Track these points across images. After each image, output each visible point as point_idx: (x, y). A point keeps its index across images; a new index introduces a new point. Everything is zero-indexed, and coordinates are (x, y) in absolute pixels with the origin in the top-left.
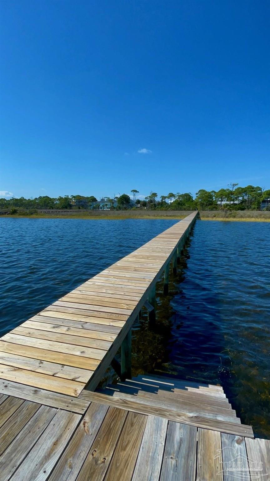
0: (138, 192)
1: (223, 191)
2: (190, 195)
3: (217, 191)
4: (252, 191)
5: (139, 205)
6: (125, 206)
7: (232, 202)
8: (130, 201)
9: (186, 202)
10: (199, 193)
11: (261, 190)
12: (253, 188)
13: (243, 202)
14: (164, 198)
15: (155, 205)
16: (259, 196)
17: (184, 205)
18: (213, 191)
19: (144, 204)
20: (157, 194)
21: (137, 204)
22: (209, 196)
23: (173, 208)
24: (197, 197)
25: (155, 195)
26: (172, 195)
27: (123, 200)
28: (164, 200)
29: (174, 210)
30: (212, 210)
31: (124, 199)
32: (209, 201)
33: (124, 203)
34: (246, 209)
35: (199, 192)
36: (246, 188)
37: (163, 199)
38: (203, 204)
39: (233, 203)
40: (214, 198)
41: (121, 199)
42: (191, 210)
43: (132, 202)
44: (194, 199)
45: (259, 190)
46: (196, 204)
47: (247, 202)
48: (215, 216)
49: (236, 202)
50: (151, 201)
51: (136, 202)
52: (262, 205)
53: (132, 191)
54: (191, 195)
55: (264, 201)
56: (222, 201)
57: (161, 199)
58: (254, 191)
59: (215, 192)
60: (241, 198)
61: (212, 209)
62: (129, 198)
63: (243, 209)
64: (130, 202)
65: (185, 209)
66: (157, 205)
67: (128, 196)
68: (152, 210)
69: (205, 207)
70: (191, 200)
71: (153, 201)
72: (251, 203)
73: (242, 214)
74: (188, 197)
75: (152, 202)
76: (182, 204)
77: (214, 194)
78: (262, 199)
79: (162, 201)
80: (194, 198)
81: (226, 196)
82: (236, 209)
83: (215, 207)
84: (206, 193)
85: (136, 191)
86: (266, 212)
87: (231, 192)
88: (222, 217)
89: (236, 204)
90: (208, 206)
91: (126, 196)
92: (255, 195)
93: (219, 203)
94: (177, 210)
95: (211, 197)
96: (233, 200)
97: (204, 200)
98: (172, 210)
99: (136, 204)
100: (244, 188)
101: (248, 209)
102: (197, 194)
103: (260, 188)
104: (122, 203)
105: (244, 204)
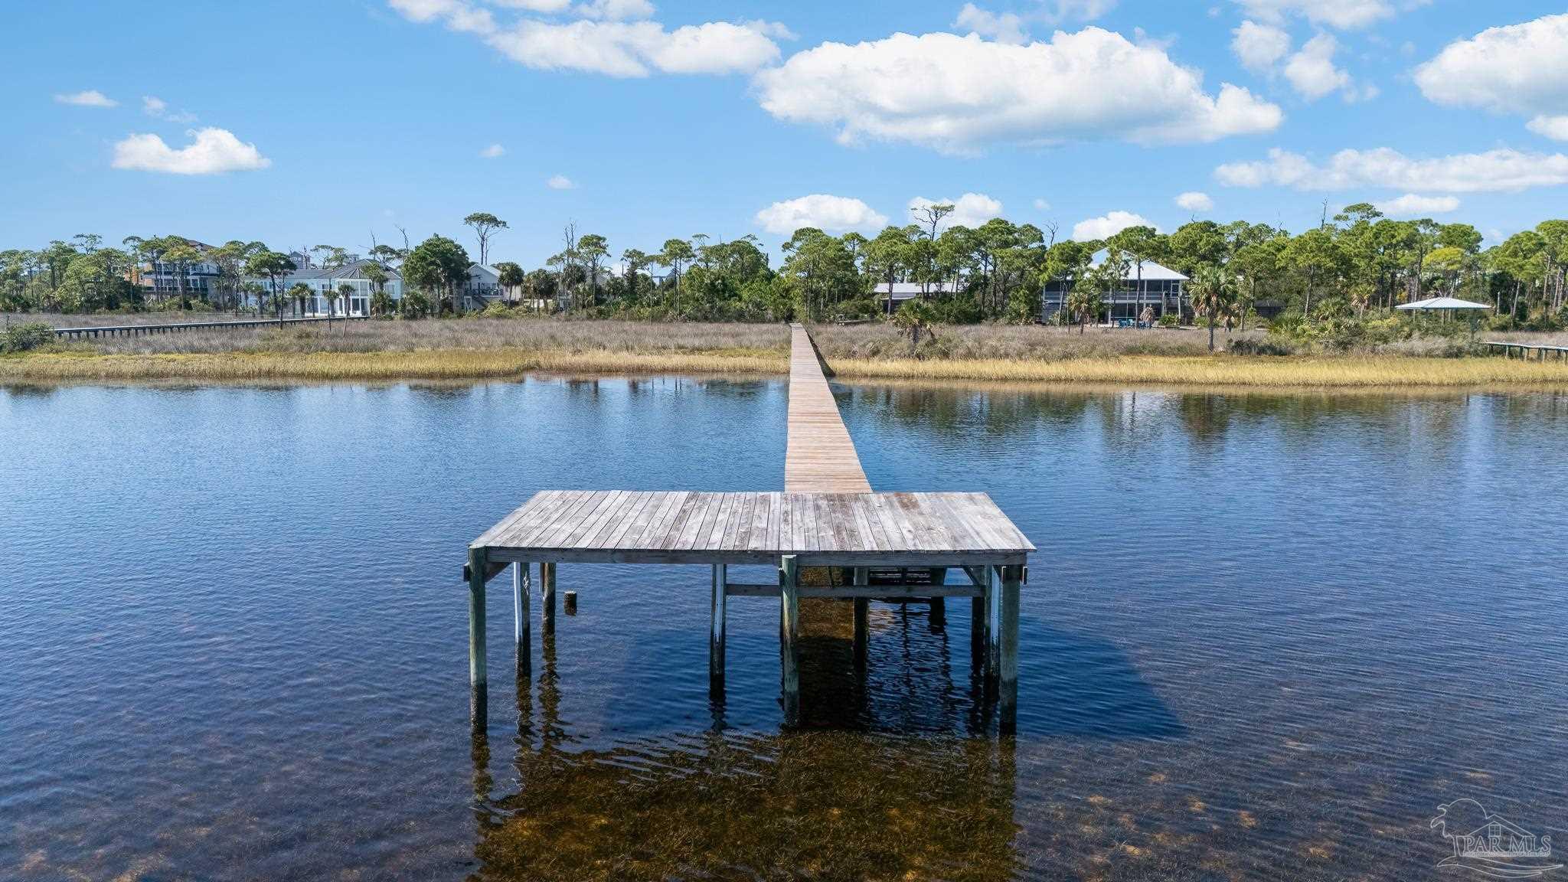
0: (504, 223)
1: (894, 236)
2: (756, 251)
3: (871, 236)
4: (1006, 244)
5: (516, 293)
6: (443, 294)
7: (933, 288)
8: (471, 271)
9: (742, 282)
10: (798, 244)
11: (1041, 240)
12: (1011, 230)
13: (977, 284)
14: (637, 258)
15: (599, 291)
16: (1033, 265)
17: (734, 294)
18: (855, 237)
19: (546, 287)
20: (604, 239)
21: (507, 285)
22: (841, 258)
24: (788, 259)
25: (595, 243)
26: (679, 250)
27: (433, 263)
28: (639, 272)
29: (696, 319)
30: (854, 319)
31: (438, 262)
32: (839, 281)
33: (438, 280)
34: (986, 317)
35: (795, 239)
36: (983, 229)
37: (634, 265)
38: (816, 294)
39: (936, 293)
40: (858, 263)
41: (424, 259)
42: (770, 321)
43: (478, 277)
44: (775, 270)
45: (1033, 241)
46: (787, 291)
47: (990, 289)
48: (875, 353)
49: (948, 287)
50: (576, 276)
51: (501, 278)
52: (1046, 300)
53: (471, 219)
54: (761, 250)
55: (1053, 286)
56: (890, 279)
57: (627, 263)
58: (1016, 242)
59: (863, 241)
60: (965, 271)
61: (856, 317)
62: (464, 254)
63: (975, 318)
64: (469, 277)
65: (740, 317)
66: (608, 293)
67: (458, 247)
68: (589, 317)
69: (826, 306)
70: (762, 272)
71: (589, 274)
72: (1006, 291)
73: (970, 344)
74: (748, 259)
75: (582, 279)
76: (723, 291)
77: (857, 248)
78: (1045, 277)
79: (631, 273)
80: (777, 263)
81: (908, 262)
82: (949, 316)
83: (865, 309)
84: (826, 244)
85: (493, 221)
86: (1060, 329)
87: (927, 244)
88: (902, 356)
89: (945, 297)
90: (839, 301)
91: (447, 246)
92: (1018, 263)
93: (882, 288)
94: (706, 319)
95: (845, 261)
96: (938, 280)
97: (821, 277)
98: (685, 321)
99: (501, 286)
100: (973, 232)
101: (997, 315)
102: (786, 246)
103: (1036, 229)
104: (428, 281)
105: (978, 296)
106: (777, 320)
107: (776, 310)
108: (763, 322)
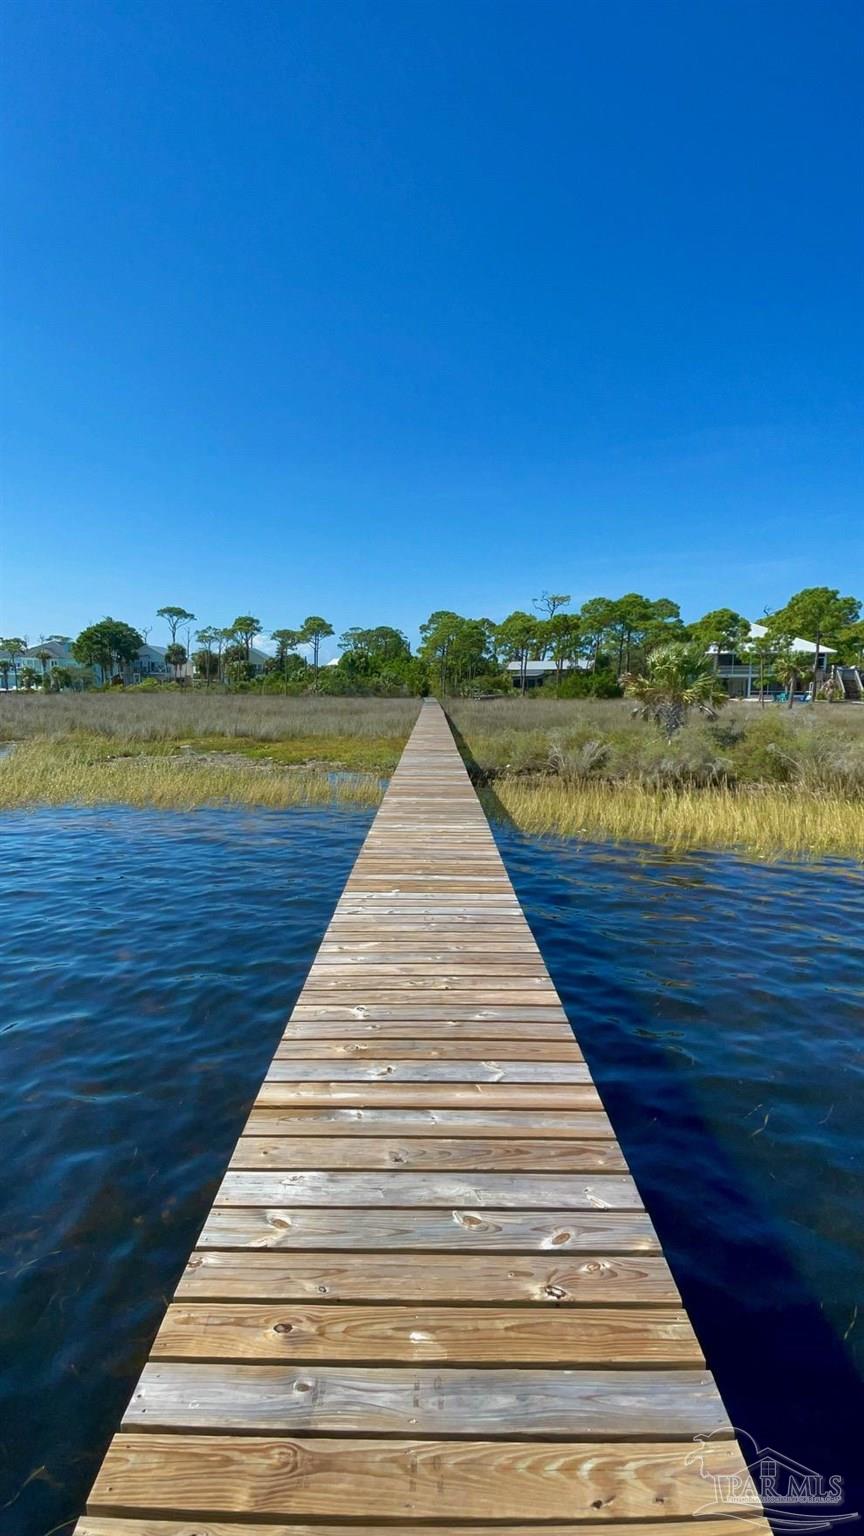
0: (192, 616)
2: (396, 636)
3: (499, 621)
4: (643, 618)
6: (114, 672)
7: (566, 664)
8: (140, 652)
9: (383, 661)
10: (433, 626)
11: (677, 615)
12: (646, 605)
14: (286, 638)
15: (250, 668)
17: (375, 671)
18: (485, 622)
19: (209, 665)
21: (177, 664)
22: (473, 636)
23: (328, 684)
24: (425, 639)
25: (248, 625)
26: (317, 627)
27: (101, 642)
28: (290, 652)
30: (490, 694)
31: (105, 642)
32: (472, 658)
35: (431, 621)
37: (284, 646)
38: (451, 670)
39: (570, 669)
42: (405, 696)
43: (148, 656)
44: (414, 653)
45: (669, 615)
46: (423, 668)
49: (581, 663)
50: (235, 654)
51: (168, 658)
53: (161, 612)
54: (403, 636)
57: (276, 644)
58: (652, 617)
59: (493, 625)
61: (490, 692)
62: (140, 636)
64: (136, 656)
65: (377, 691)
66: (260, 670)
67: (135, 631)
69: (459, 681)
70: (403, 654)
71: (245, 654)
74: (390, 643)
75: (240, 658)
76: (366, 669)
77: (488, 632)
79: (281, 651)
80: (415, 643)
83: (498, 685)
84: (461, 624)
85: (180, 613)
89: (578, 671)
90: (472, 677)
91: (121, 628)
93: (513, 665)
95: (479, 638)
96: (571, 656)
97: (456, 655)
98: (322, 695)
102: (424, 628)
103: (672, 604)
104: (101, 659)
106: (412, 695)
107: (412, 685)
108: (398, 697)
